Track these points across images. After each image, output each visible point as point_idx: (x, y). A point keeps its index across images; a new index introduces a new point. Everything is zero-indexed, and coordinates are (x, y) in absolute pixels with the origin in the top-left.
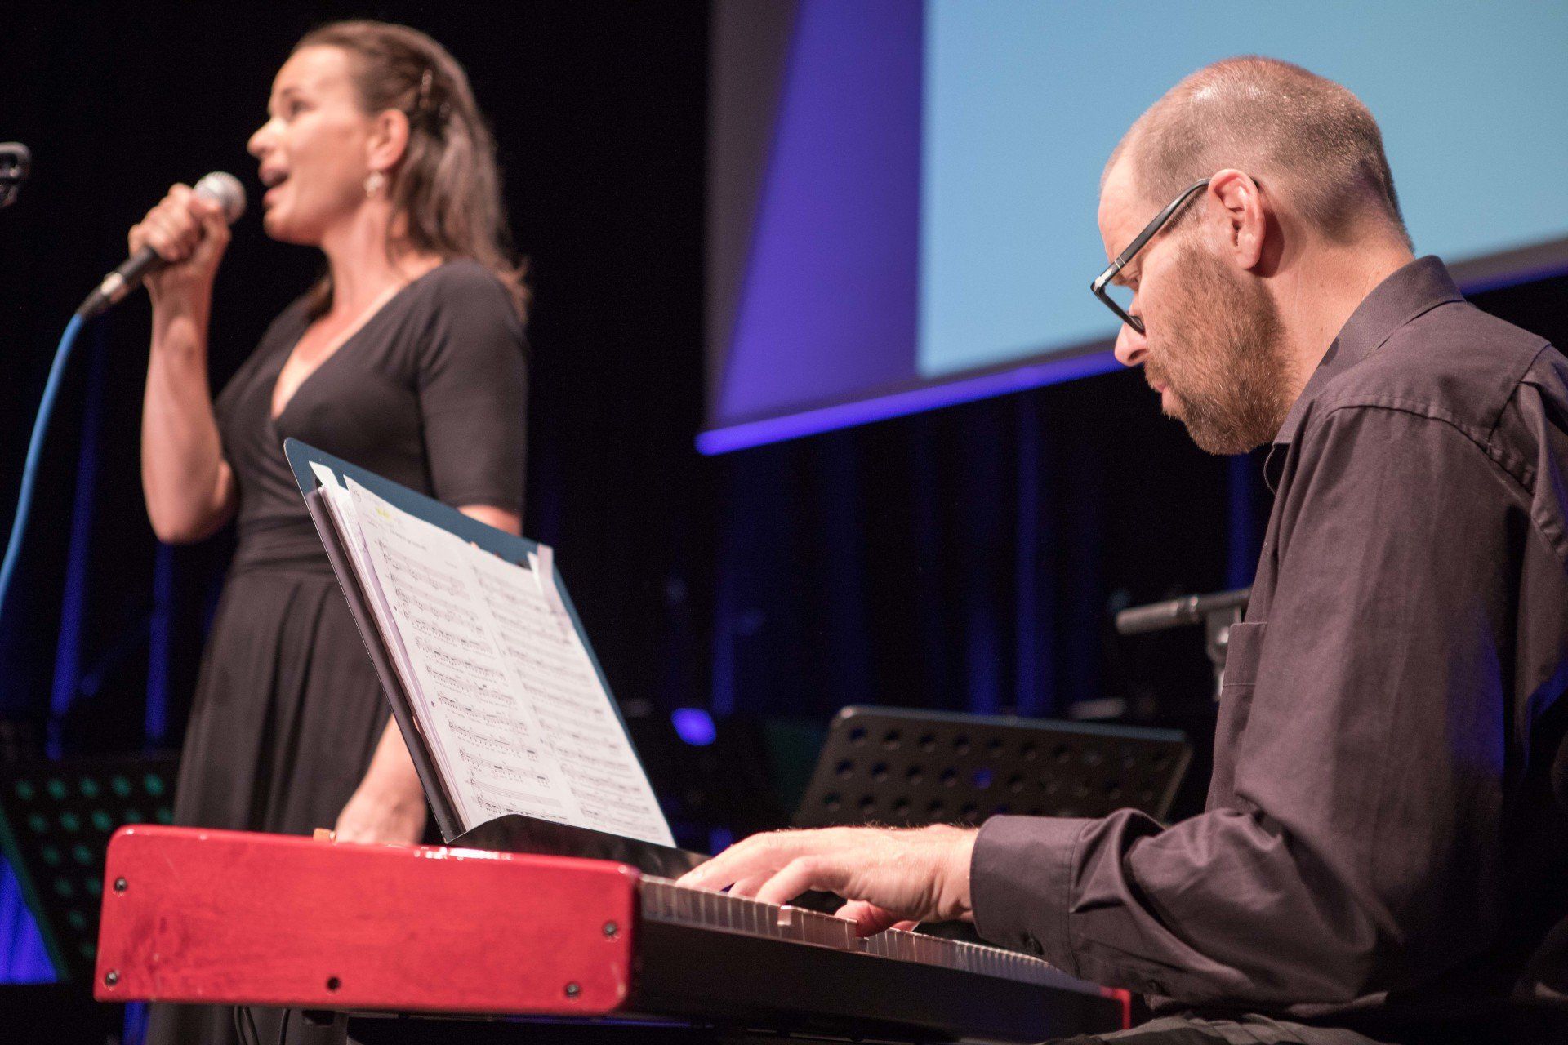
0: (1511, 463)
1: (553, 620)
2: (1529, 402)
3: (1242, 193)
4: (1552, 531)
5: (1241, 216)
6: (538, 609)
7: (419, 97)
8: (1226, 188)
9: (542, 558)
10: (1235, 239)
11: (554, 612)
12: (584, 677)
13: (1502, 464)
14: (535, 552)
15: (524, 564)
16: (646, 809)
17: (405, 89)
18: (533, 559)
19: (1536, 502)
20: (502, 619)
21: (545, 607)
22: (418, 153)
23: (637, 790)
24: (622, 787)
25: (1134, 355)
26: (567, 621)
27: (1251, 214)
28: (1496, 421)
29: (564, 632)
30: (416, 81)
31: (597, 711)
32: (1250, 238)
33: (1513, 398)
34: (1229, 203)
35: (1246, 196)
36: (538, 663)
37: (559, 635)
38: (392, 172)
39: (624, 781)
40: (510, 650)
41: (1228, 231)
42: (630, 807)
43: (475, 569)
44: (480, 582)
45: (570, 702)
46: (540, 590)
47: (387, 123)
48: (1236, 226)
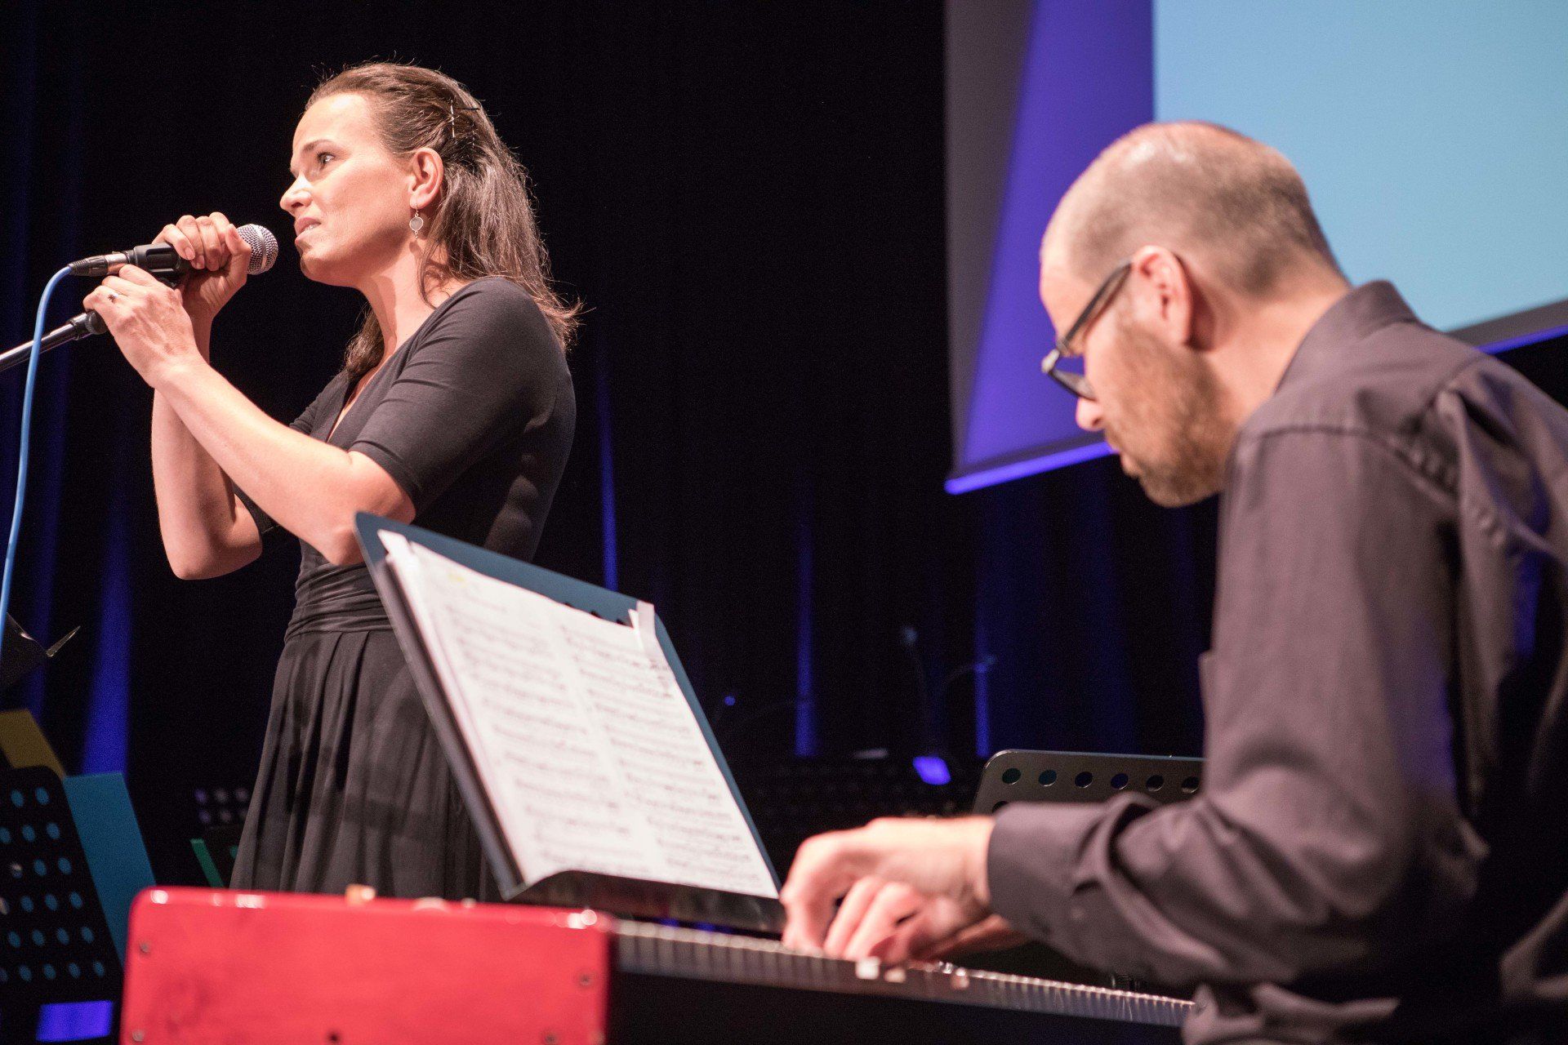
0: (1433, 467)
1: (653, 674)
2: (1448, 406)
3: (1166, 271)
4: (1486, 523)
5: (1168, 292)
6: (636, 664)
7: (447, 131)
8: (1153, 266)
9: (644, 614)
10: (1164, 315)
11: (654, 667)
12: (685, 729)
13: (1423, 470)
14: (635, 608)
15: (624, 621)
16: (747, 857)
17: (433, 123)
18: (633, 614)
19: (1465, 502)
20: (592, 676)
21: (646, 662)
22: (454, 187)
23: (737, 839)
24: (720, 837)
25: (1096, 422)
26: (670, 675)
27: (1175, 291)
28: (1415, 427)
29: (665, 685)
30: (444, 115)
31: (698, 763)
32: (1179, 313)
33: (1432, 403)
34: (1156, 279)
35: (1169, 273)
36: (632, 717)
37: (661, 690)
38: (429, 210)
39: (721, 831)
40: (598, 706)
41: (1157, 303)
42: (728, 855)
43: (564, 629)
44: (569, 640)
45: (667, 755)
46: (641, 646)
47: (421, 161)
48: (1165, 301)
